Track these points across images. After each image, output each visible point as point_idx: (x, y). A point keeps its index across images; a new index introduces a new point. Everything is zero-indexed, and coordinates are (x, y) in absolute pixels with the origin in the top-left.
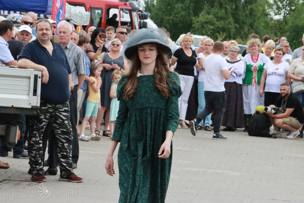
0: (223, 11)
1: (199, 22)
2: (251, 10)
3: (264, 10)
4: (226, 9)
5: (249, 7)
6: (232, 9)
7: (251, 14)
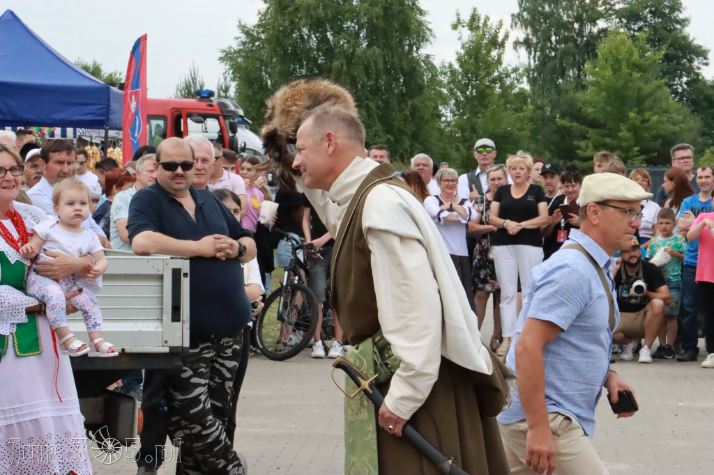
3: (436, 108)
5: (410, 102)
6: (378, 107)
7: (413, 115)
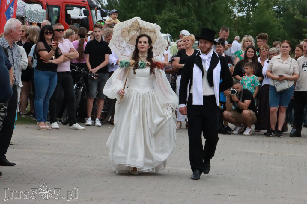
0: (186, 8)
1: (162, 19)
2: (214, 7)
3: (227, 7)
4: (189, 6)
5: (212, 4)
6: (194, 6)
7: (213, 11)
